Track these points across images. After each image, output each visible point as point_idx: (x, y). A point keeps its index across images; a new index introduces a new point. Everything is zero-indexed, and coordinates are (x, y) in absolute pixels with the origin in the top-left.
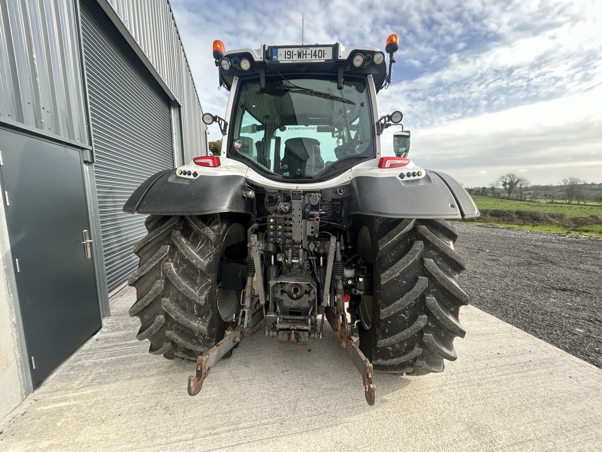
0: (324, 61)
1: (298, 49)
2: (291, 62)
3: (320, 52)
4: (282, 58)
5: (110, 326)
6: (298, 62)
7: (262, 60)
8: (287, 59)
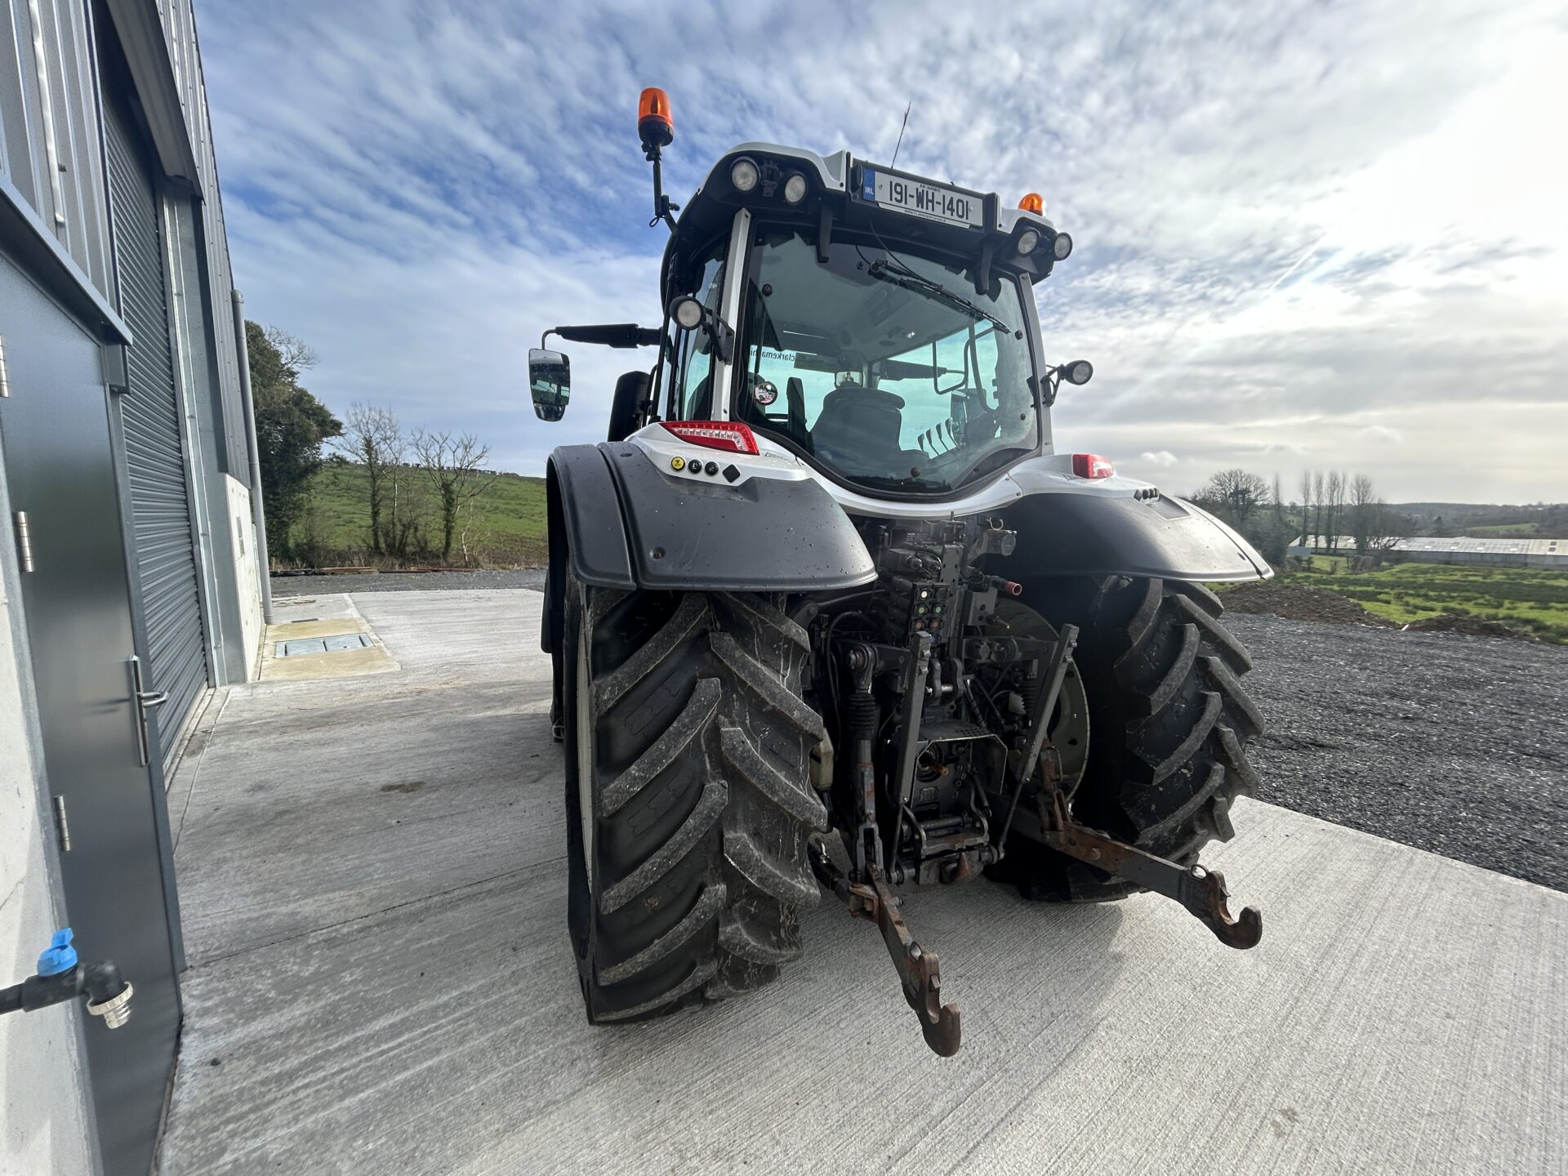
0: (967, 227)
1: (918, 185)
2: (903, 211)
3: (960, 204)
4: (883, 196)
5: (217, 1006)
6: (916, 214)
7: (843, 189)
8: (894, 202)
